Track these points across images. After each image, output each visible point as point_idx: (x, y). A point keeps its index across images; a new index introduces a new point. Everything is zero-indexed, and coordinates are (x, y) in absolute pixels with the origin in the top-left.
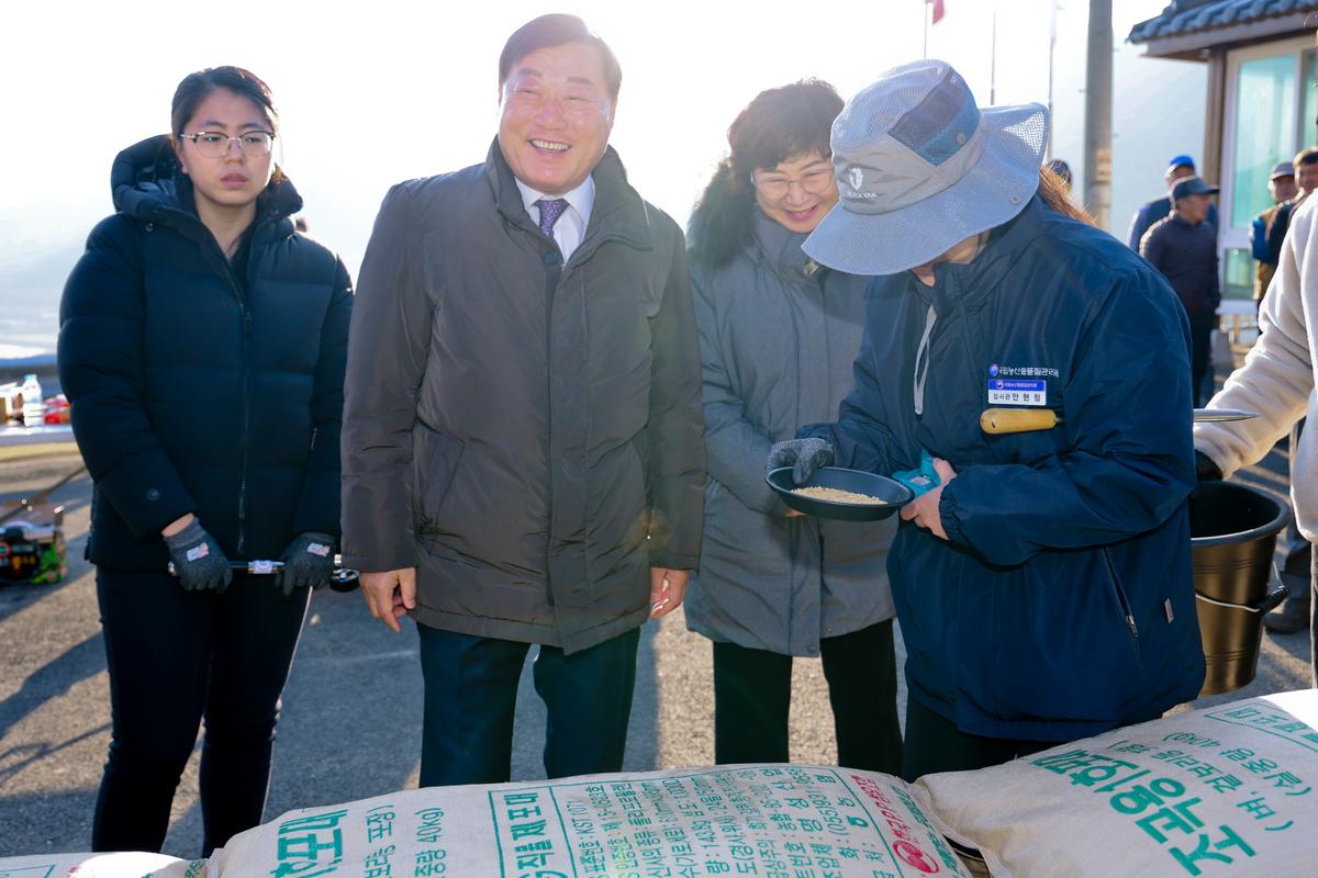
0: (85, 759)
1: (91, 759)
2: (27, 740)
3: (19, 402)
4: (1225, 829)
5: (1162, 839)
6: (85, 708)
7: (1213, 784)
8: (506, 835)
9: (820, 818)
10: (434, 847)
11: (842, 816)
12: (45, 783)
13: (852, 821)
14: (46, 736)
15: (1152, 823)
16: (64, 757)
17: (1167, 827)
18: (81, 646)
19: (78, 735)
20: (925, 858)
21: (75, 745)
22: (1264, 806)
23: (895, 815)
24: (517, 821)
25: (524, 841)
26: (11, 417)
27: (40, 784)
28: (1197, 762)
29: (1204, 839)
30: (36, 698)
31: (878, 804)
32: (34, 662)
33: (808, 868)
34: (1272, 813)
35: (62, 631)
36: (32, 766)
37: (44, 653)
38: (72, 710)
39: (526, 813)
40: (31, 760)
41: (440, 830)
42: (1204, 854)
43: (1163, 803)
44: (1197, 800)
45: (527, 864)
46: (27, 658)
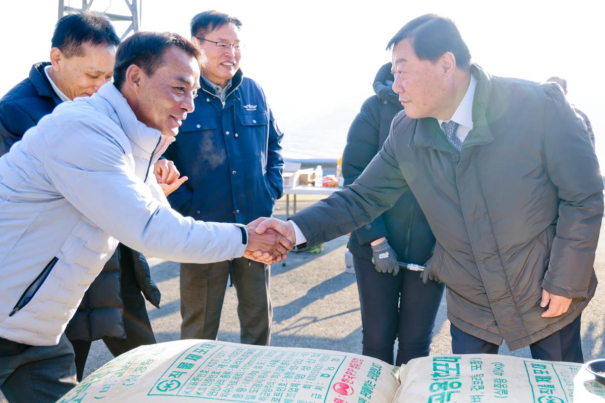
0: (330, 326)
1: (333, 326)
2: (309, 315)
3: (313, 176)
6: (331, 306)
8: (533, 379)
10: (501, 378)
12: (315, 333)
14: (315, 315)
16: (323, 324)
18: (329, 280)
19: (328, 316)
21: (327, 320)
24: (538, 375)
25: (542, 383)
26: (310, 183)
27: (314, 332)
30: (312, 299)
32: (311, 284)
35: (322, 273)
36: (310, 325)
37: (315, 281)
38: (326, 305)
39: (542, 372)
40: (311, 323)
41: (503, 371)
45: (544, 392)
46: (308, 282)
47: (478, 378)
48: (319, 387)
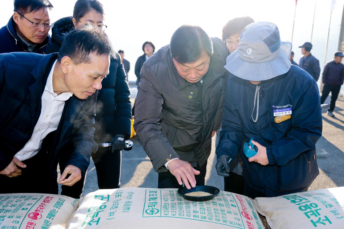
4: (325, 217)
5: (309, 217)
7: (326, 206)
8: (147, 200)
9: (224, 204)
10: (129, 200)
11: (230, 204)
13: (232, 205)
15: (307, 214)
17: (311, 215)
20: (249, 216)
22: (337, 212)
23: (244, 205)
24: (151, 197)
25: (151, 201)
28: (323, 200)
29: (320, 219)
31: (240, 202)
33: (218, 215)
34: (339, 214)
39: (153, 195)
41: (132, 197)
42: (319, 222)
43: (311, 209)
44: (320, 209)
45: (150, 206)
47: (117, 202)
48: (19, 216)
